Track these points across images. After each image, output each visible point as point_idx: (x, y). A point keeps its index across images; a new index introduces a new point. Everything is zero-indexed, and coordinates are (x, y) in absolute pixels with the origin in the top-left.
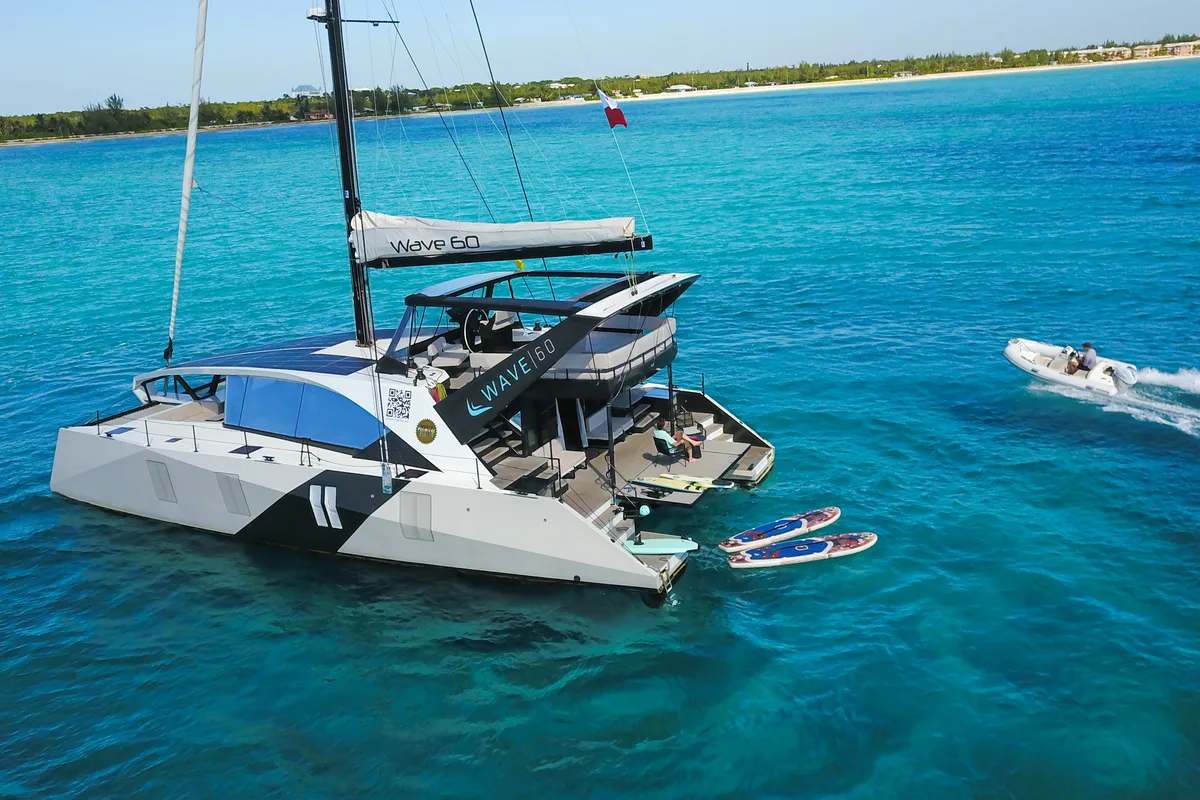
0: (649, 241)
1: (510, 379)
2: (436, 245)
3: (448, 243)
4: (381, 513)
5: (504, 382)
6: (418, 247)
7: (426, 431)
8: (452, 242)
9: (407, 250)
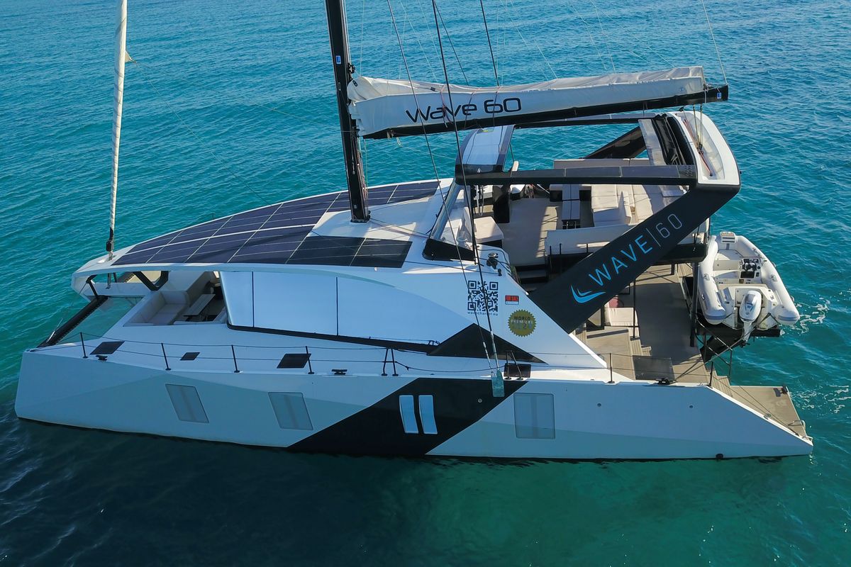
0: (724, 90)
1: (624, 259)
2: (464, 110)
3: (481, 107)
4: (489, 417)
5: (618, 264)
6: (441, 114)
7: (522, 323)
8: (486, 106)
9: (426, 119)
